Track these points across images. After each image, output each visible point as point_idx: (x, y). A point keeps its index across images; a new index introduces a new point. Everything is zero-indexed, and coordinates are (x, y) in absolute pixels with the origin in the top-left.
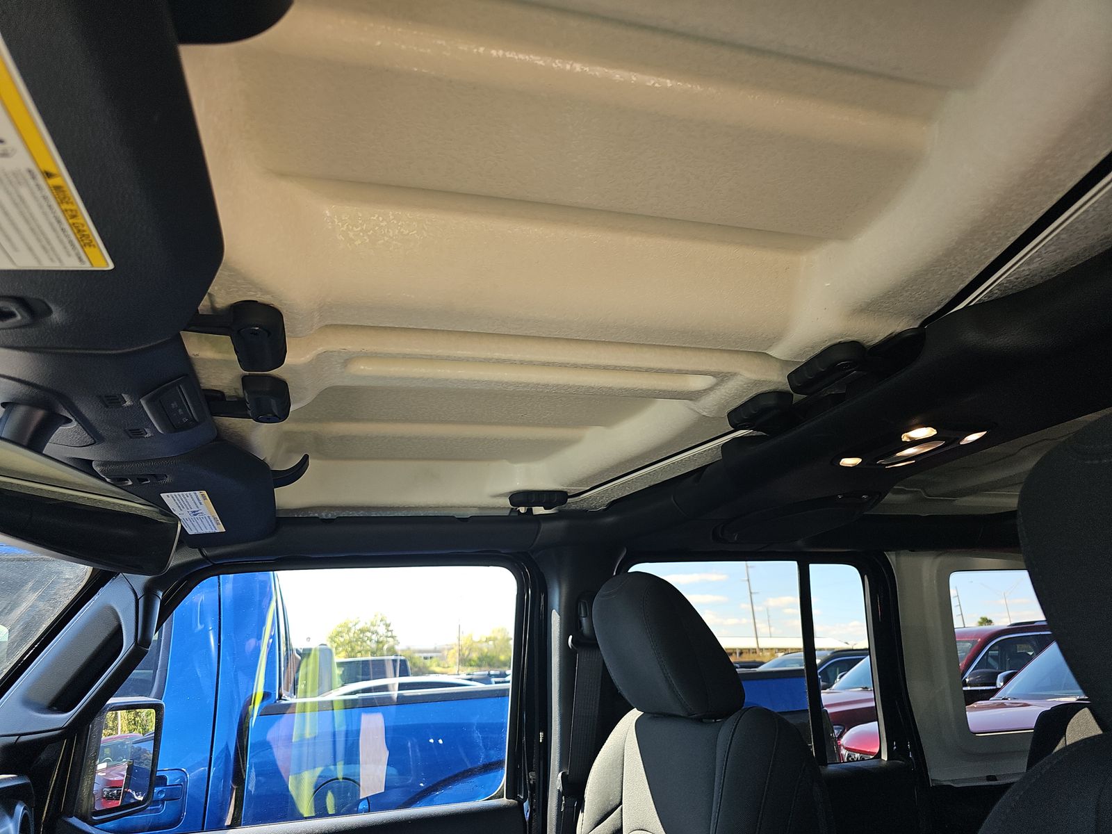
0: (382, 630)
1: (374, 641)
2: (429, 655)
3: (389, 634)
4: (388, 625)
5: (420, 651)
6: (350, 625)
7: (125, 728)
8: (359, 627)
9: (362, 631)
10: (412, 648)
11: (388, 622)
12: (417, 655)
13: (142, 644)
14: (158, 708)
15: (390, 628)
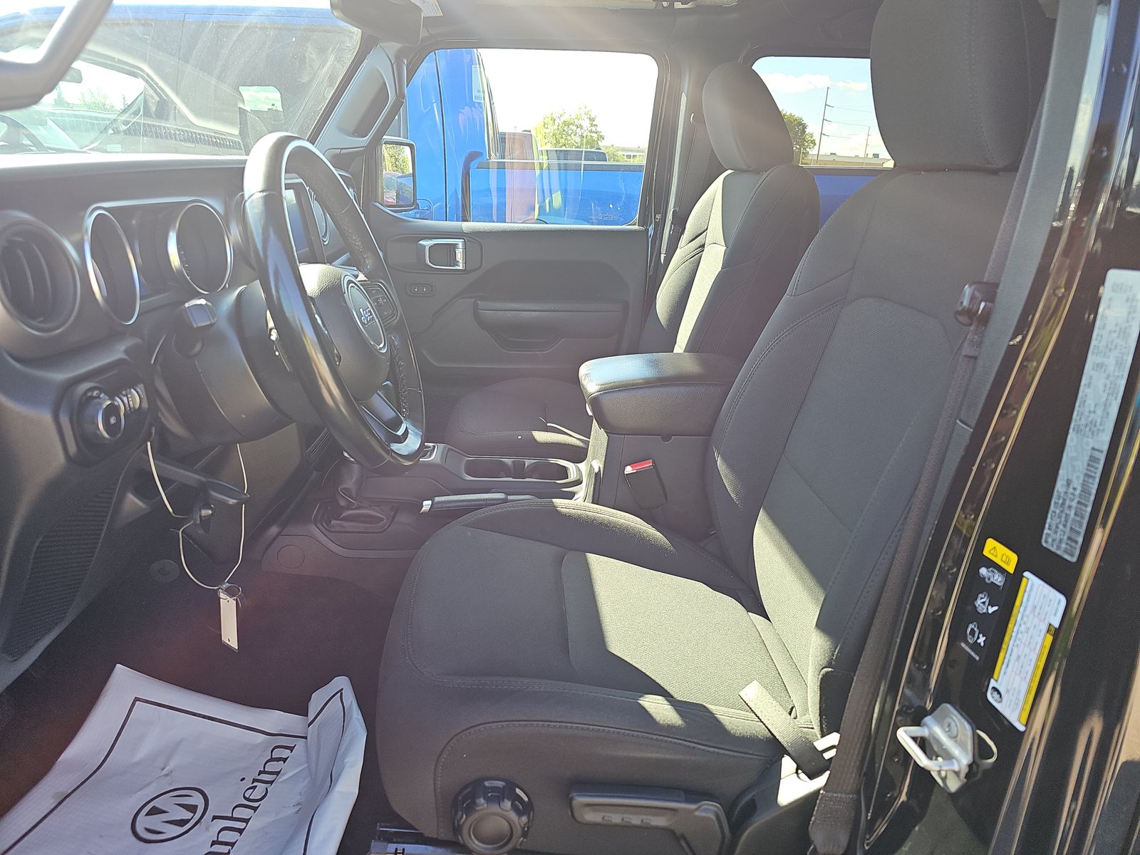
0: (586, 124)
1: (577, 135)
2: (632, 154)
3: (594, 129)
4: (592, 120)
5: (624, 150)
6: (554, 116)
7: (390, 169)
8: (563, 119)
9: (567, 124)
10: (615, 145)
11: (593, 116)
12: (620, 153)
13: (400, 96)
14: (411, 147)
15: (594, 123)
